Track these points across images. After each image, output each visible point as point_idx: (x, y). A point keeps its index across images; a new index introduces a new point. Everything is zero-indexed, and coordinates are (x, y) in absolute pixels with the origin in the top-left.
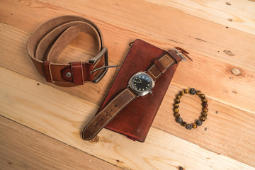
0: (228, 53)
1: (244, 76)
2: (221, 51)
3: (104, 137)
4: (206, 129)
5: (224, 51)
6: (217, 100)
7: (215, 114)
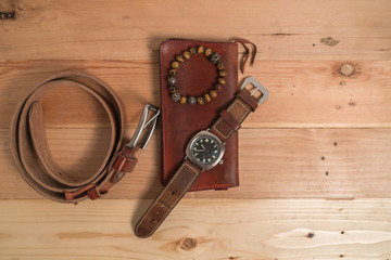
0: (329, 41)
1: (359, 73)
2: (318, 42)
3: (201, 237)
4: (327, 174)
5: (322, 40)
6: (331, 126)
7: (333, 147)
